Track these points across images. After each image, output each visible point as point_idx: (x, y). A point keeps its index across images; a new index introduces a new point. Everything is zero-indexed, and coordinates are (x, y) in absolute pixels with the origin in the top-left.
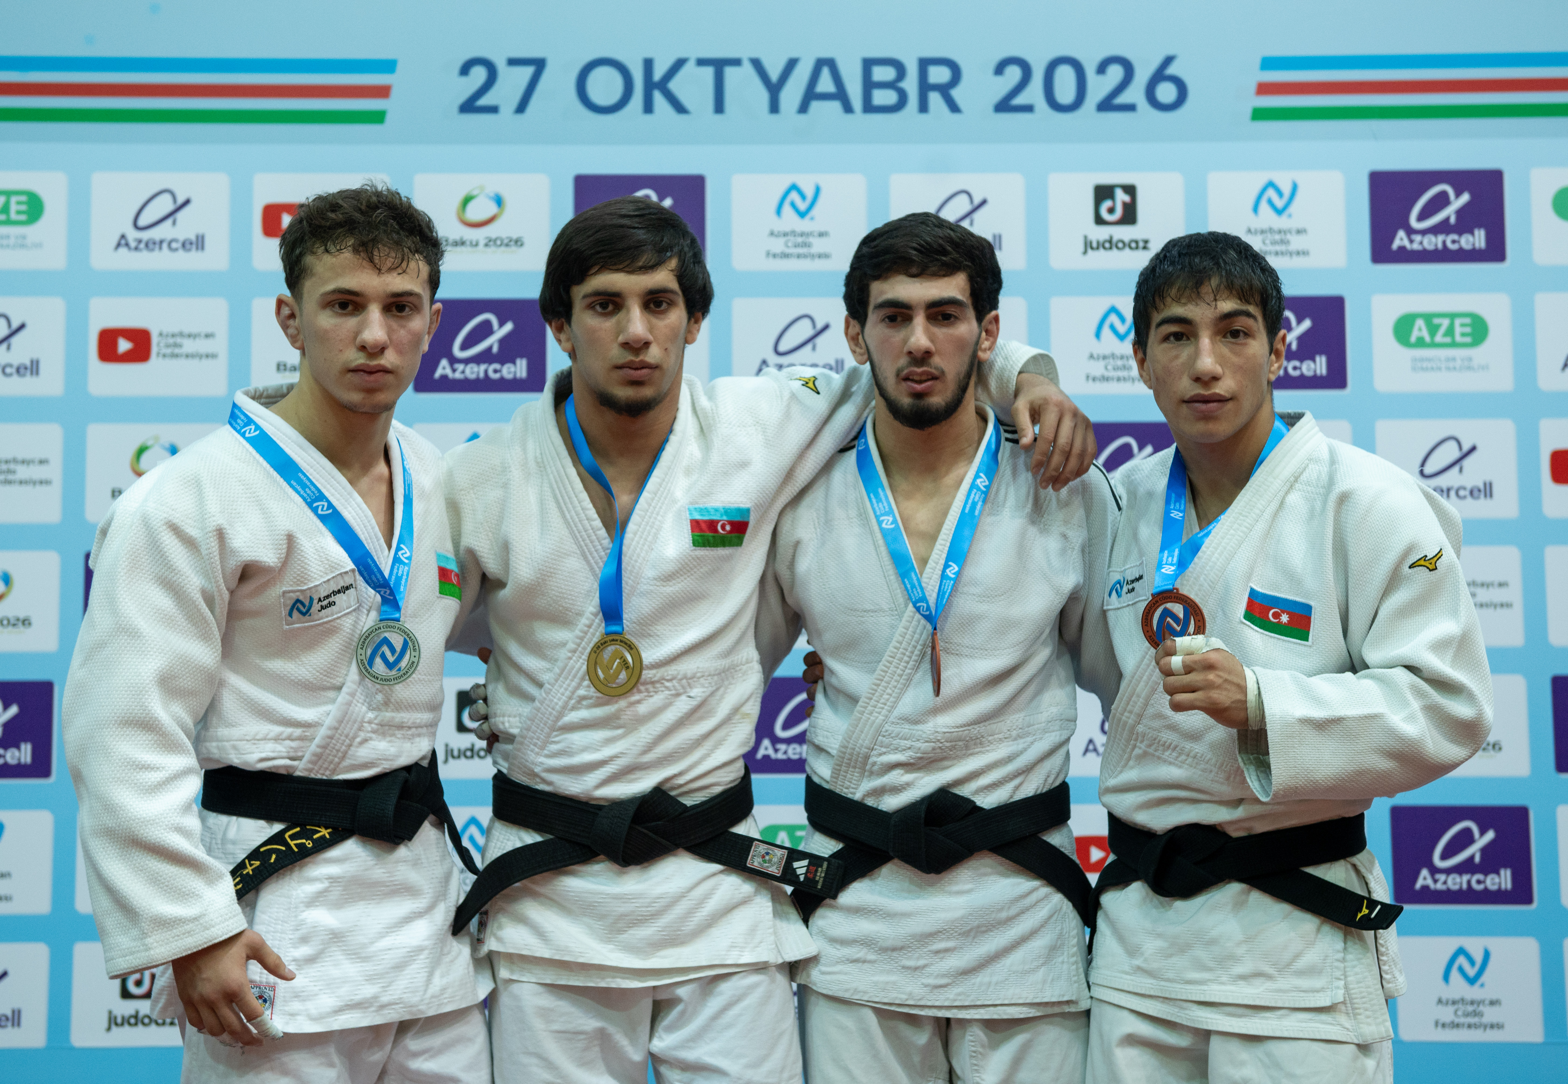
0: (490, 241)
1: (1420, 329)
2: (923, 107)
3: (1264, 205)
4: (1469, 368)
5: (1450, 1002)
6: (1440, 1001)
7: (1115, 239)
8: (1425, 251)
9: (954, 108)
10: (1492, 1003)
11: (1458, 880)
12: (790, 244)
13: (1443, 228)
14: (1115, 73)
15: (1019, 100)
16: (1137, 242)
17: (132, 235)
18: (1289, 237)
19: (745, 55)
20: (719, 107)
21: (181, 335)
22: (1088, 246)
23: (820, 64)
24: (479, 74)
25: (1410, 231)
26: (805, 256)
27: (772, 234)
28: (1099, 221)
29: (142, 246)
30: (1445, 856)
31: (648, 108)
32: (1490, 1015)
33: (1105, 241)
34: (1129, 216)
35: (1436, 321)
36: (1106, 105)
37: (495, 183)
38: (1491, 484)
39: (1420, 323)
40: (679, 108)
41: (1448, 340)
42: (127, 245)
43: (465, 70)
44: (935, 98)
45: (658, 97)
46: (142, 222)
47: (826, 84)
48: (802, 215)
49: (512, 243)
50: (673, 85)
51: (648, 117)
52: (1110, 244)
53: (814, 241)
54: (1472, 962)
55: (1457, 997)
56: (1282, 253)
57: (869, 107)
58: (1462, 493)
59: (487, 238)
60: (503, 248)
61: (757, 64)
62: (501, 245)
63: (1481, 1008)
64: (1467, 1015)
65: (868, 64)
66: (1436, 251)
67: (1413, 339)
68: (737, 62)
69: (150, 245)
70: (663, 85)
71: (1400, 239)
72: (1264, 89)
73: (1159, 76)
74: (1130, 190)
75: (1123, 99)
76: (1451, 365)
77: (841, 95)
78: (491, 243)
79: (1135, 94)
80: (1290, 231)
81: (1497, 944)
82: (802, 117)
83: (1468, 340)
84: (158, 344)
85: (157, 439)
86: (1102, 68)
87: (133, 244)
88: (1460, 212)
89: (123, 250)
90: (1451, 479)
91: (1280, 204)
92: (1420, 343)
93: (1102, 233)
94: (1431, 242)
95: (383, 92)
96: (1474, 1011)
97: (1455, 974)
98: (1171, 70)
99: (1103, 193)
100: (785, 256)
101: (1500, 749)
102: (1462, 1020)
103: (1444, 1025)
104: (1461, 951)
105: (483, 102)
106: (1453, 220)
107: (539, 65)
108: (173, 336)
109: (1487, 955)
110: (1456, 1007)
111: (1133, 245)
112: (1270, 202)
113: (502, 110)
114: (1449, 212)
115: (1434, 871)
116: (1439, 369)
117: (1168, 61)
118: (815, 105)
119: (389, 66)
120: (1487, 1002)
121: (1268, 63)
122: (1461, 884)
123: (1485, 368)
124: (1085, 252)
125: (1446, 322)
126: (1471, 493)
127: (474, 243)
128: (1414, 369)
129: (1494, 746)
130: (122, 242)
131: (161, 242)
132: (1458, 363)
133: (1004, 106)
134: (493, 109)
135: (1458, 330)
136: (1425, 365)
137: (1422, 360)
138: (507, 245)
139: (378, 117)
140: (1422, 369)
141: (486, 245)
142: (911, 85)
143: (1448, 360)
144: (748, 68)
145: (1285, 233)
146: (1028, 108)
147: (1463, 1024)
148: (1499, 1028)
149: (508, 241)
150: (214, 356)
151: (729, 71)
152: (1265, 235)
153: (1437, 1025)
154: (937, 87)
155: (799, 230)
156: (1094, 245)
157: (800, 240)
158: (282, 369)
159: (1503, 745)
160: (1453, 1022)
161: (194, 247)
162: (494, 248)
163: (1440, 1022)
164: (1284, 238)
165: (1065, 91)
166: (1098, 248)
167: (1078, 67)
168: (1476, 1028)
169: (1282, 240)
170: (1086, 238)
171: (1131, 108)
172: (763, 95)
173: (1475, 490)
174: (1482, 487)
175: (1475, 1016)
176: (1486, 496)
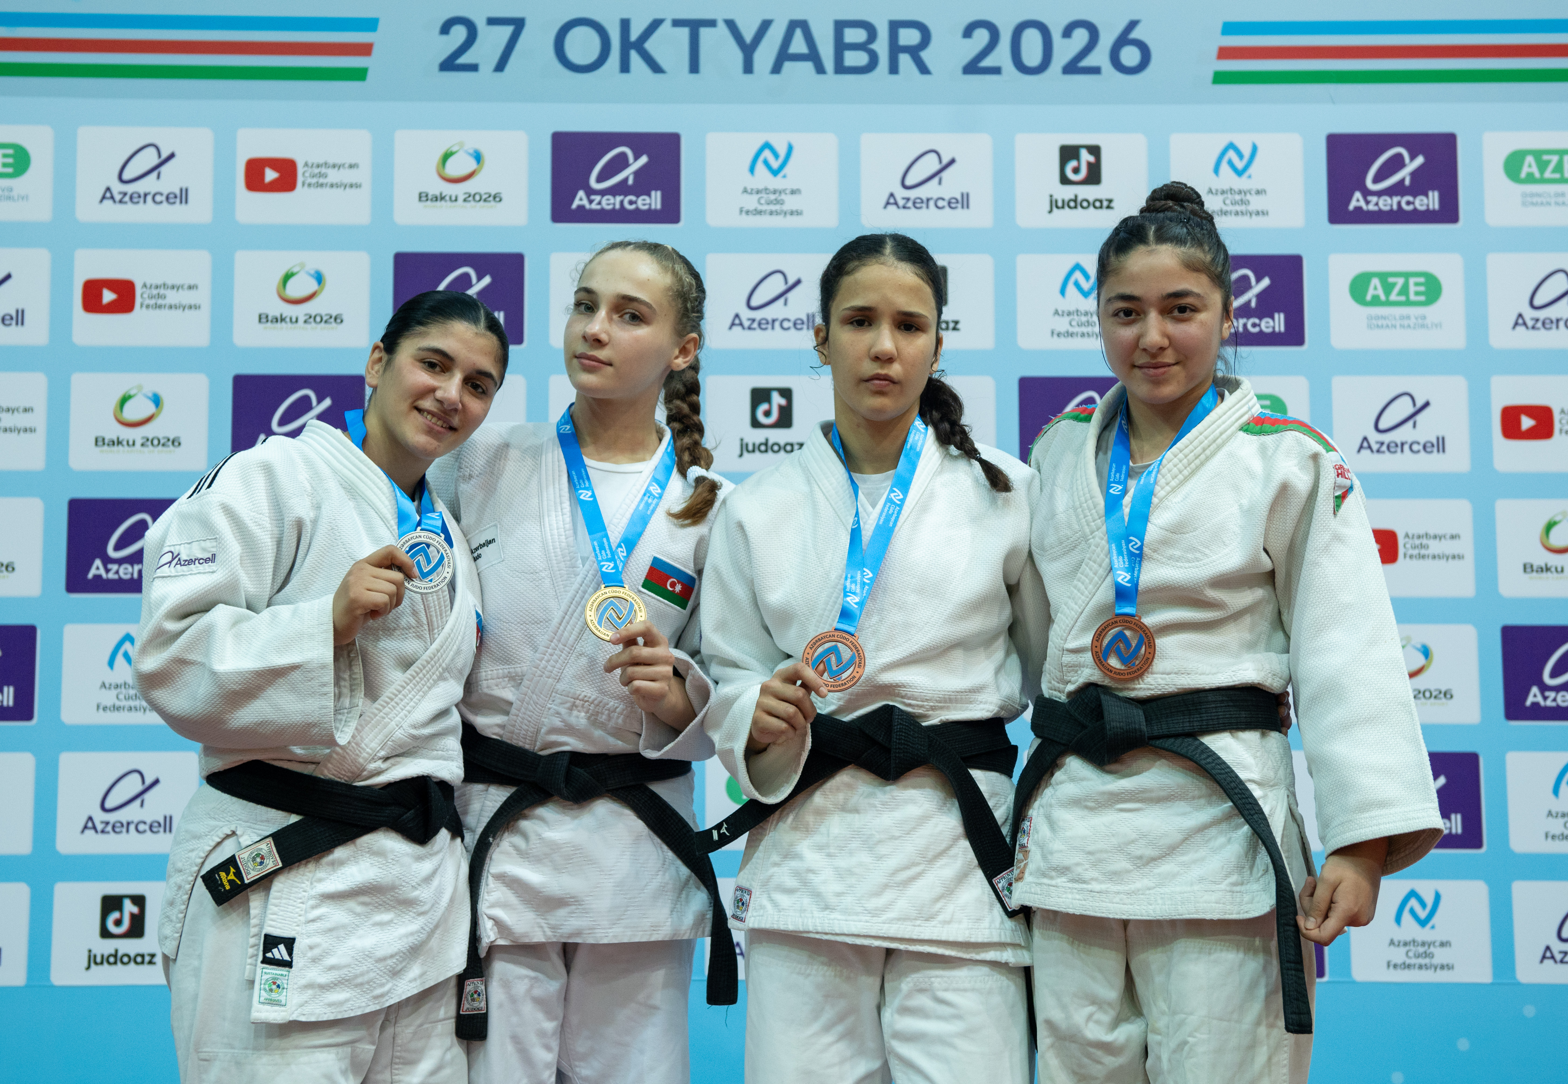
0: (469, 196)
1: (1375, 288)
2: (894, 69)
3: (1224, 167)
4: (1423, 326)
5: (1401, 944)
6: (1392, 942)
7: (1079, 199)
9: (923, 69)
10: (1443, 944)
12: (763, 201)
13: (1397, 190)
14: (1081, 36)
15: (986, 63)
16: (1101, 201)
17: (117, 188)
18: (1248, 197)
19: (720, 16)
20: (694, 68)
21: (165, 286)
22: (1054, 205)
23: (793, 25)
24: (459, 33)
25: (1366, 193)
26: (777, 213)
27: (745, 191)
29: (127, 199)
31: (625, 67)
32: (1441, 956)
33: (1070, 200)
34: (1094, 176)
35: (1391, 280)
36: (1072, 68)
37: (474, 139)
38: (1443, 439)
39: (1375, 282)
40: (656, 68)
41: (1402, 298)
42: (112, 197)
43: (445, 29)
44: (905, 60)
45: (634, 56)
46: (126, 176)
47: (798, 45)
48: (775, 173)
50: (649, 45)
51: (625, 76)
52: (1075, 203)
53: (787, 198)
54: (1423, 905)
55: (1408, 938)
56: (1242, 213)
57: (841, 68)
58: (1415, 447)
59: (465, 193)
60: (482, 203)
61: (731, 25)
62: (480, 200)
63: (1432, 949)
64: (1418, 956)
65: (840, 26)
68: (712, 23)
69: (134, 198)
70: (639, 45)
71: (1357, 200)
72: (1225, 53)
73: (1123, 40)
74: (1095, 150)
75: (1088, 62)
76: (1406, 322)
77: (813, 56)
78: (471, 198)
79: (1100, 57)
80: (1250, 191)
81: (1447, 887)
82: (775, 77)
83: (1422, 298)
84: (142, 295)
85: (140, 388)
86: (1067, 33)
87: (118, 197)
88: (1414, 174)
89: (108, 203)
90: (1405, 434)
91: (1240, 165)
93: (1067, 192)
94: (1386, 203)
95: (365, 49)
96: (1425, 952)
97: (1406, 916)
98: (1134, 35)
99: (1068, 153)
100: (759, 212)
101: (1452, 697)
102: (1413, 961)
103: (1395, 966)
105: (462, 60)
106: (1407, 182)
107: (518, 24)
108: (157, 287)
109: (1438, 897)
110: (1407, 948)
111: (1098, 204)
112: (1230, 163)
113: (481, 68)
114: (1404, 174)
116: (1395, 326)
117: (1132, 25)
118: (788, 65)
119: (371, 24)
120: (1437, 944)
121: (1229, 28)
123: (1438, 325)
124: (1051, 211)
125: (1400, 281)
126: (1425, 447)
127: (453, 198)
128: (1370, 327)
129: (1445, 694)
130: (107, 194)
131: (146, 195)
132: (1412, 321)
133: (972, 68)
134: (473, 68)
135: (1412, 289)
136: (1380, 323)
137: (1378, 318)
138: (485, 200)
139: (360, 74)
140: (1378, 327)
141: (465, 200)
142: (881, 46)
143: (1402, 318)
144: (722, 29)
145: (1245, 193)
146: (996, 71)
147: (1415, 965)
148: (1449, 969)
149: (487, 196)
150: (197, 307)
151: (704, 32)
152: (1225, 196)
153: (1389, 966)
154: (907, 49)
155: (771, 187)
156: (1060, 204)
157: (772, 197)
158: (264, 320)
159: (1454, 693)
160: (1404, 963)
161: (178, 200)
162: (473, 203)
163: (1392, 963)
164: (1244, 198)
165: (1032, 54)
166: (1063, 207)
167: (1044, 30)
168: (1427, 968)
169: (1242, 200)
170: (1051, 196)
171: (1096, 70)
172: (738, 56)
173: (1429, 445)
174: (1435, 442)
175: (1426, 957)
176: (1438, 451)
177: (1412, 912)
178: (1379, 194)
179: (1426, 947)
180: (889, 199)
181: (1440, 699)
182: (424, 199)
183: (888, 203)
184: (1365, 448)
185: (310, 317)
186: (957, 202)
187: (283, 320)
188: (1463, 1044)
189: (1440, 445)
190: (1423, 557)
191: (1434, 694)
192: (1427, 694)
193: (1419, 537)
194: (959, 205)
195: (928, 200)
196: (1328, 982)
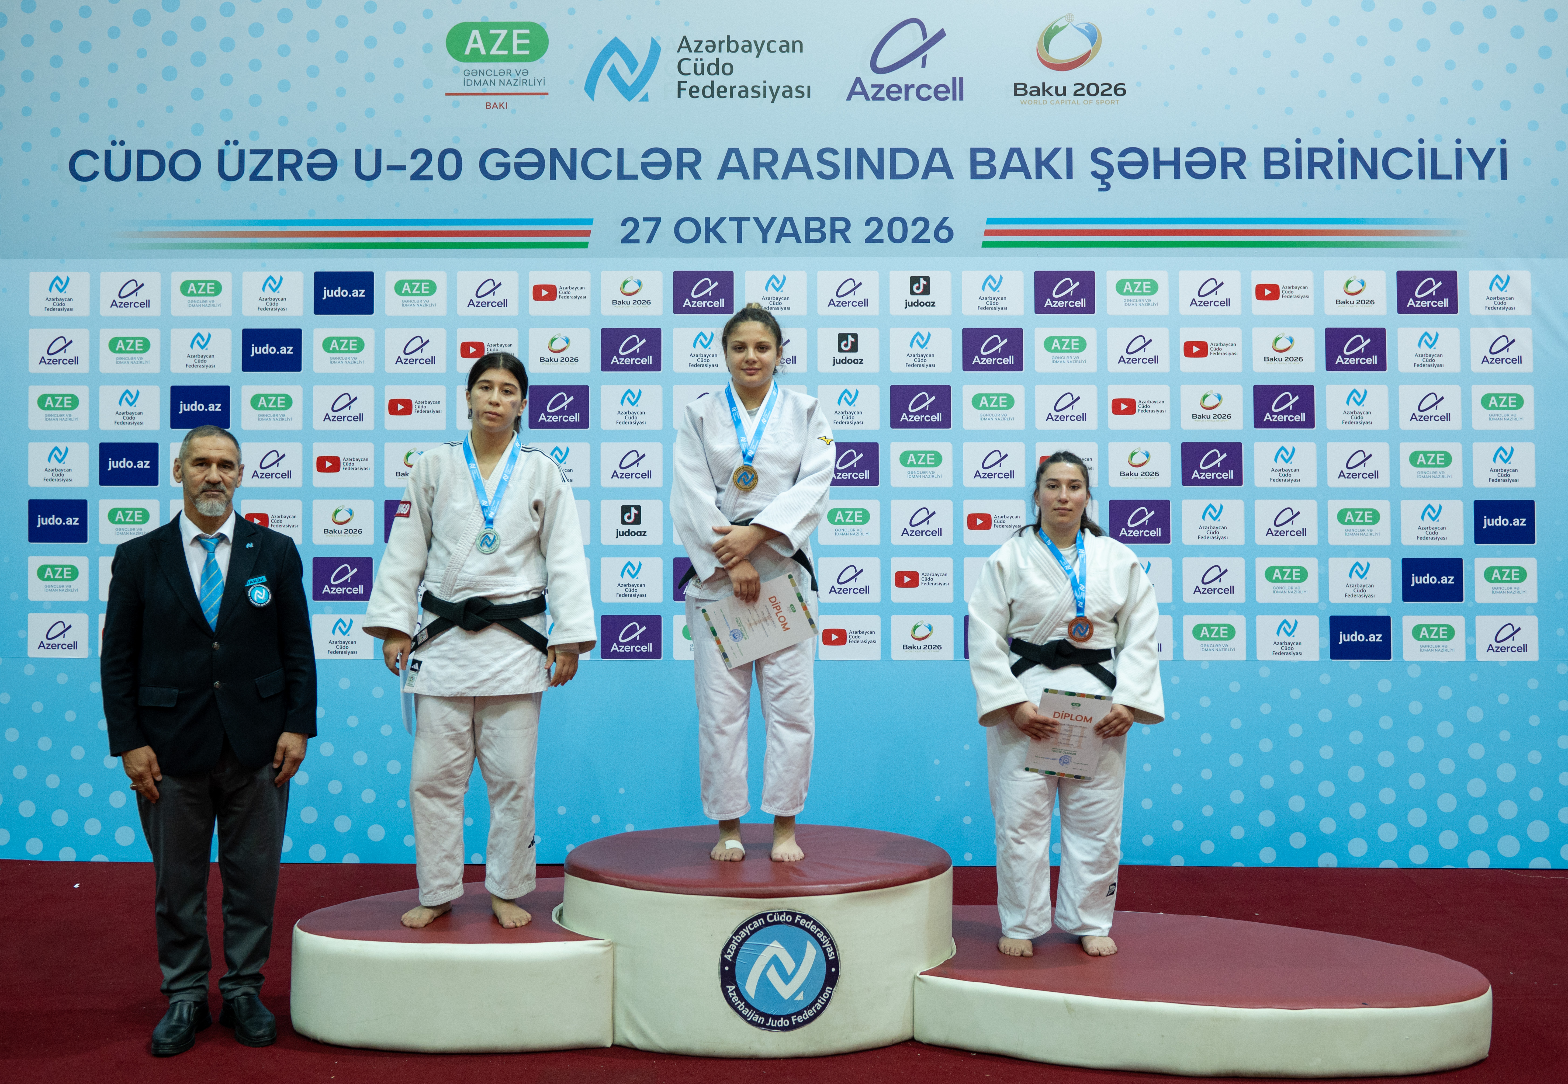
2: (833, 240)
4: (1077, 362)
7: (920, 302)
9: (847, 240)
12: (772, 303)
14: (921, 225)
15: (876, 237)
17: (475, 300)
18: (998, 301)
19: (751, 216)
20: (740, 240)
22: (907, 304)
23: (786, 220)
24: (630, 225)
27: (763, 298)
29: (480, 305)
31: (707, 240)
33: (915, 302)
36: (916, 240)
37: (638, 275)
38: (1085, 414)
40: (722, 240)
42: (473, 304)
43: (624, 223)
44: (838, 236)
45: (711, 234)
47: (788, 229)
50: (719, 230)
51: (707, 244)
52: (917, 304)
53: (783, 302)
56: (995, 308)
57: (808, 240)
58: (1072, 418)
59: (634, 300)
61: (757, 220)
62: (640, 304)
65: (808, 220)
68: (748, 219)
69: (483, 305)
70: (714, 230)
72: (988, 233)
73: (940, 226)
75: (924, 237)
76: (1070, 360)
77: (795, 234)
78: (636, 303)
79: (929, 234)
80: (999, 298)
82: (778, 244)
86: (914, 223)
87: (476, 304)
89: (472, 307)
90: (1068, 412)
93: (914, 298)
95: (587, 233)
98: (945, 224)
99: (914, 280)
105: (632, 238)
107: (658, 221)
111: (928, 304)
113: (641, 241)
116: (1064, 362)
117: (945, 219)
118: (783, 239)
119: (590, 222)
121: (990, 221)
123: (1085, 362)
124: (906, 307)
126: (1076, 418)
127: (628, 303)
128: (1053, 362)
130: (471, 303)
131: (488, 303)
132: (1073, 359)
133: (870, 240)
134: (637, 241)
136: (1058, 360)
137: (1057, 358)
138: (643, 304)
139: (585, 245)
140: (1057, 362)
141: (634, 304)
142: (827, 230)
143: (1068, 358)
144: (753, 222)
145: (996, 299)
146: (881, 241)
149: (644, 301)
151: (744, 223)
152: (987, 300)
154: (839, 231)
155: (776, 297)
156: (910, 304)
157: (776, 301)
158: (543, 360)
161: (502, 305)
162: (637, 305)
164: (996, 302)
165: (898, 233)
166: (911, 306)
167: (904, 222)
170: (906, 300)
171: (928, 241)
172: (760, 234)
173: (1078, 417)
174: (1081, 416)
176: (1083, 420)
180: (830, 302)
182: (615, 303)
183: (830, 304)
184: (1050, 418)
185: (564, 359)
186: (862, 303)
187: (551, 360)
189: (1084, 417)
194: (863, 305)
195: (849, 302)
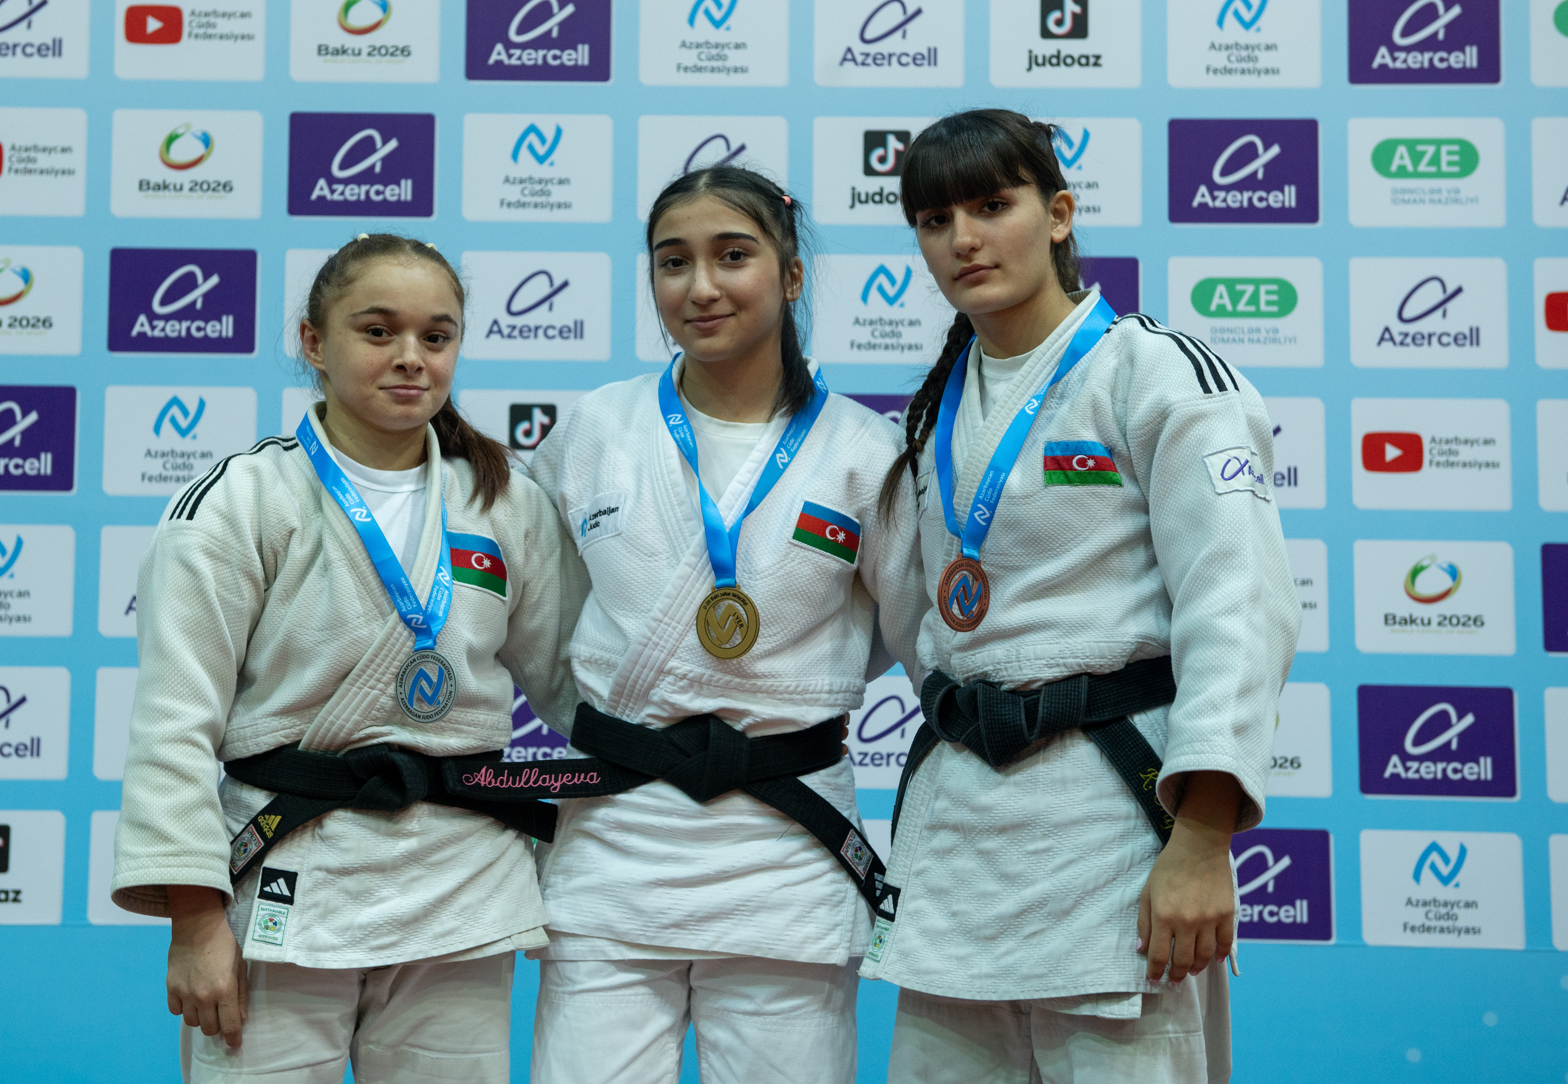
0: (374, 49)
1: (1402, 158)
4: (1456, 201)
5: (1420, 903)
6: (1409, 902)
8: (1409, 70)
10: (1468, 905)
11: (1432, 768)
12: (703, 57)
16: (1087, 58)
21: (35, 148)
22: (1034, 61)
26: (719, 70)
27: (684, 45)
28: (1046, 33)
30: (1417, 742)
32: (1465, 918)
35: (1420, 148)
38: (1478, 330)
39: (1402, 150)
41: (1433, 169)
49: (398, 52)
52: (1058, 60)
53: (730, 53)
54: (1446, 859)
55: (1429, 898)
56: (1249, 71)
58: (1445, 339)
59: (370, 46)
60: (388, 58)
62: (386, 55)
63: (1456, 910)
64: (1439, 917)
66: (1422, 69)
67: (1394, 168)
76: (1436, 197)
78: (376, 52)
80: (1258, 47)
81: (1474, 840)
83: (1456, 169)
84: (10, 159)
88: (1449, 27)
90: (1433, 324)
92: (1402, 173)
93: (1049, 47)
96: (1448, 914)
97: (1426, 872)
100: (699, 69)
101: (1482, 624)
102: (1434, 923)
103: (1413, 929)
104: (1434, 847)
106: (1441, 36)
108: (27, 150)
109: (1463, 851)
110: (1427, 908)
111: (1083, 61)
115: (1406, 758)
116: (1422, 201)
120: (1462, 904)
122: (1435, 773)
123: (1474, 200)
124: (1030, 69)
125: (1431, 150)
126: (1456, 339)
127: (357, 52)
128: (1394, 201)
129: (1475, 621)
131: (15, 46)
132: (1445, 195)
135: (1444, 158)
136: (1406, 197)
137: (1404, 191)
138: (392, 54)
140: (1404, 201)
141: (370, 54)
143: (1432, 191)
145: (1253, 49)
147: (1435, 928)
148: (1475, 933)
149: (393, 49)
150: (71, 172)
152: (1230, 51)
153: (1405, 927)
155: (713, 40)
156: (1040, 61)
157: (714, 52)
158: (145, 187)
159: (1485, 619)
160: (1423, 926)
161: (50, 52)
162: (378, 58)
163: (1410, 925)
164: (1251, 55)
166: (1044, 64)
168: (1449, 932)
169: (1249, 57)
170: (1030, 52)
173: (1460, 337)
174: (1467, 333)
175: (1448, 919)
176: (1472, 344)
177: (1433, 867)
178: (1408, 49)
179: (1449, 908)
180: (846, 54)
181: (1469, 626)
182: (323, 52)
183: (845, 59)
184: (1387, 340)
185: (196, 184)
186: (923, 58)
187: (166, 187)
188: (1490, 1019)
189: (1473, 337)
190: (1452, 464)
191: (1462, 620)
192: (1454, 621)
193: (1447, 442)
194: (926, 62)
195: (890, 56)
196: (1336, 946)
